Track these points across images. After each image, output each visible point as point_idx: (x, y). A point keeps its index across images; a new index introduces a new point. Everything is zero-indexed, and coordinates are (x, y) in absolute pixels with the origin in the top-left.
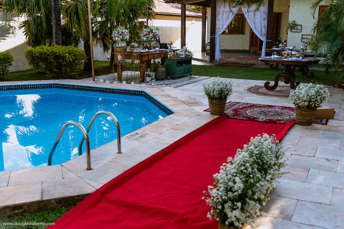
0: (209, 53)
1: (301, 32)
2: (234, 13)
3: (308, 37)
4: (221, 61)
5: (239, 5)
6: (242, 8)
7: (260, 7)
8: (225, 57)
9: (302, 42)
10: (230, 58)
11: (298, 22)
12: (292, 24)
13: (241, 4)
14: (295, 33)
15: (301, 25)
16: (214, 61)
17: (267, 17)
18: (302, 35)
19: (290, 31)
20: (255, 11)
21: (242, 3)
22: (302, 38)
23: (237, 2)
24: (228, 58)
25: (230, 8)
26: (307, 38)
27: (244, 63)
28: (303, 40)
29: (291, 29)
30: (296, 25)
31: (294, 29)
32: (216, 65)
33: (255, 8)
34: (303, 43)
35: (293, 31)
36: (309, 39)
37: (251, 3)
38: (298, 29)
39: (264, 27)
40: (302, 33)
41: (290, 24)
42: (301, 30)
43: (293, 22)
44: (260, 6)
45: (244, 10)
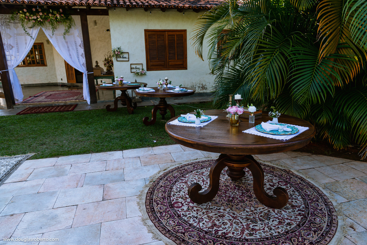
0: (4, 95)
1: (129, 61)
2: (33, 37)
3: (138, 66)
4: (26, 105)
5: (38, 25)
6: (44, 29)
7: (70, 29)
8: (30, 97)
9: (131, 72)
10: (37, 96)
11: (124, 49)
12: (117, 51)
13: (40, 24)
14: (121, 62)
15: (128, 53)
16: (14, 106)
17: (83, 43)
18: (131, 64)
19: (116, 60)
20: (65, 34)
21: (42, 22)
22: (131, 68)
23: (34, 21)
24: (35, 97)
25: (24, 30)
26: (136, 68)
27: (62, 104)
28: (133, 71)
29: (117, 58)
30: (122, 53)
31: (120, 57)
32: (19, 114)
33: (64, 31)
34: (133, 73)
35: (119, 59)
36: (139, 68)
37: (57, 23)
38: (125, 58)
39: (82, 56)
40: (131, 62)
41: (114, 52)
42: (129, 58)
43: (118, 49)
44: (70, 27)
45: (48, 33)
